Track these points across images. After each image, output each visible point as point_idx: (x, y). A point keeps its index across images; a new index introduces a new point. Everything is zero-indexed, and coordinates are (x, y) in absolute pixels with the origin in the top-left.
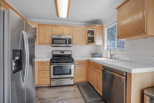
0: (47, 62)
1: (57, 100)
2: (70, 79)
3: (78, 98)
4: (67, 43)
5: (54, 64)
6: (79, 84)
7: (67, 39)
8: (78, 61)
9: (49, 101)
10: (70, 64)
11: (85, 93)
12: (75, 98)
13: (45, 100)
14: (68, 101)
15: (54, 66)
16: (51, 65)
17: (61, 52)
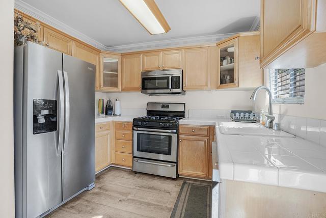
0: (128, 124)
1: (124, 197)
2: (170, 165)
3: (162, 208)
4: (170, 87)
5: (139, 129)
6: (187, 181)
7: (170, 78)
8: (189, 127)
9: (110, 195)
10: (170, 131)
11: (185, 204)
12: (157, 206)
13: (107, 191)
14: (139, 206)
15: (138, 133)
16: (133, 130)
17: (163, 107)
